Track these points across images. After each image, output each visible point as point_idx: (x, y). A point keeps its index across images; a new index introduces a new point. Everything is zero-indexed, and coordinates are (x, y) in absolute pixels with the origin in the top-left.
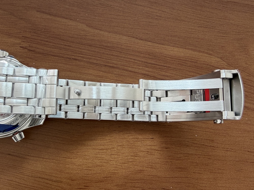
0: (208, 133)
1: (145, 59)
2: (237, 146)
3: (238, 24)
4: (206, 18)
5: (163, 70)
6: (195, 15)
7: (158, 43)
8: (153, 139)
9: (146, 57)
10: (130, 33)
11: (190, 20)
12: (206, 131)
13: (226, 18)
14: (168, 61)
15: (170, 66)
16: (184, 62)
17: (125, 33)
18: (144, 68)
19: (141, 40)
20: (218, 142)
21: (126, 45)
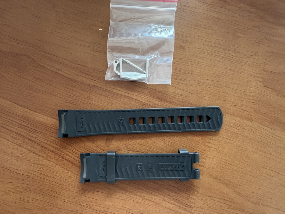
0: (54, 186)
1: (20, 122)
2: (73, 199)
3: (98, 105)
4: (74, 96)
5: (31, 132)
6: (66, 93)
7: (32, 111)
8: (12, 183)
9: (21, 120)
10: (14, 100)
11: (61, 97)
12: (52, 184)
13: (89, 99)
14: (37, 125)
15: (37, 129)
16: (49, 128)
17: (11, 99)
18: (18, 128)
19: (21, 106)
20: (60, 194)
21: (9, 108)
